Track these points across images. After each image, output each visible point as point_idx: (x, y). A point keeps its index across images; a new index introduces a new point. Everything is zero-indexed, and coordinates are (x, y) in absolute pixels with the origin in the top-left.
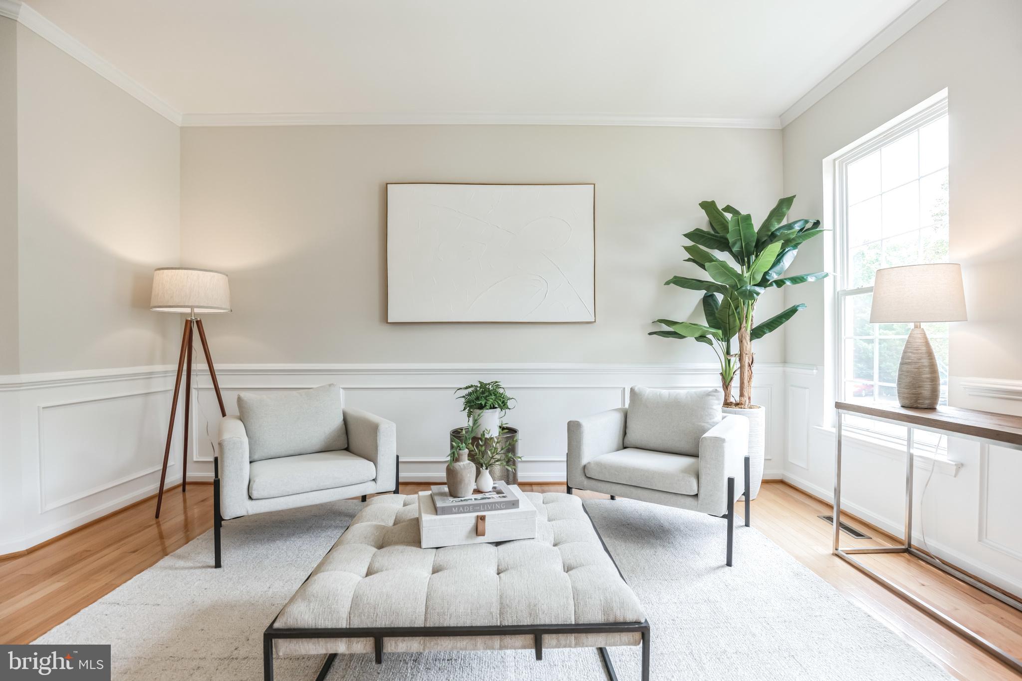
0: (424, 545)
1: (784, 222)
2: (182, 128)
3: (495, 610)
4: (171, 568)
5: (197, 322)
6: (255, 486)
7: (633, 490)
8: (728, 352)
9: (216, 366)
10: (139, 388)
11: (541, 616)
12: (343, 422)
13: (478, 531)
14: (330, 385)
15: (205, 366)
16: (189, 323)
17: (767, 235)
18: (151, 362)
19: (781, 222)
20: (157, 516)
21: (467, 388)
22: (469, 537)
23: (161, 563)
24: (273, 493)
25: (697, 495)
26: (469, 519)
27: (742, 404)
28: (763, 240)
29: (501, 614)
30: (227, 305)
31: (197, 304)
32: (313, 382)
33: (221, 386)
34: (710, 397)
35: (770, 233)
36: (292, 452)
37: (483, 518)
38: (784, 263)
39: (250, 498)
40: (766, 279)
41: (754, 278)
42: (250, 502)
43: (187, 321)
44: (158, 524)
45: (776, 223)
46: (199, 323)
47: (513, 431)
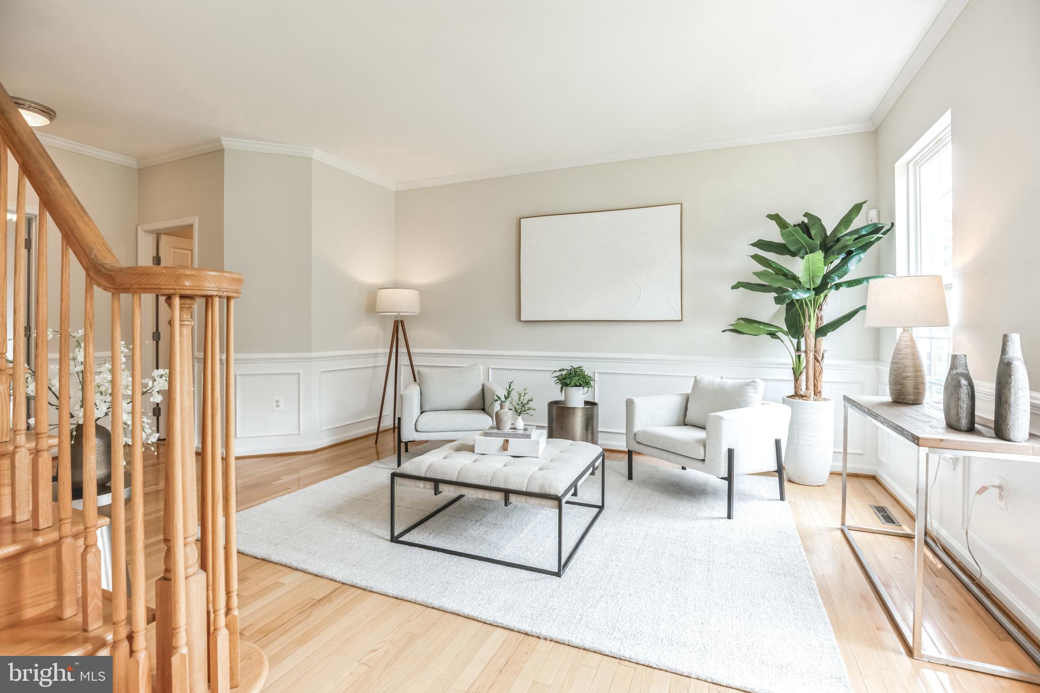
0: (476, 452)
1: (851, 228)
2: (396, 192)
3: (489, 479)
4: (376, 467)
5: (401, 321)
6: (418, 423)
7: (664, 453)
8: (798, 349)
9: (412, 350)
10: (370, 363)
11: (509, 484)
12: (481, 391)
13: (505, 448)
14: (474, 365)
15: (405, 350)
16: (396, 323)
17: (834, 240)
18: (377, 347)
19: (848, 228)
20: (376, 443)
21: (560, 371)
22: (500, 451)
23: (372, 464)
24: (429, 429)
25: (704, 460)
26: (501, 440)
27: (806, 396)
28: (830, 246)
29: (491, 481)
30: (419, 312)
31: (402, 311)
32: (463, 363)
33: (414, 364)
34: (748, 387)
35: (836, 239)
36: (447, 408)
37: (507, 441)
38: (847, 267)
39: (416, 430)
40: (827, 282)
41: (814, 282)
42: (416, 433)
43: (395, 321)
44: (376, 447)
45: (843, 229)
46: (402, 322)
47: (594, 404)
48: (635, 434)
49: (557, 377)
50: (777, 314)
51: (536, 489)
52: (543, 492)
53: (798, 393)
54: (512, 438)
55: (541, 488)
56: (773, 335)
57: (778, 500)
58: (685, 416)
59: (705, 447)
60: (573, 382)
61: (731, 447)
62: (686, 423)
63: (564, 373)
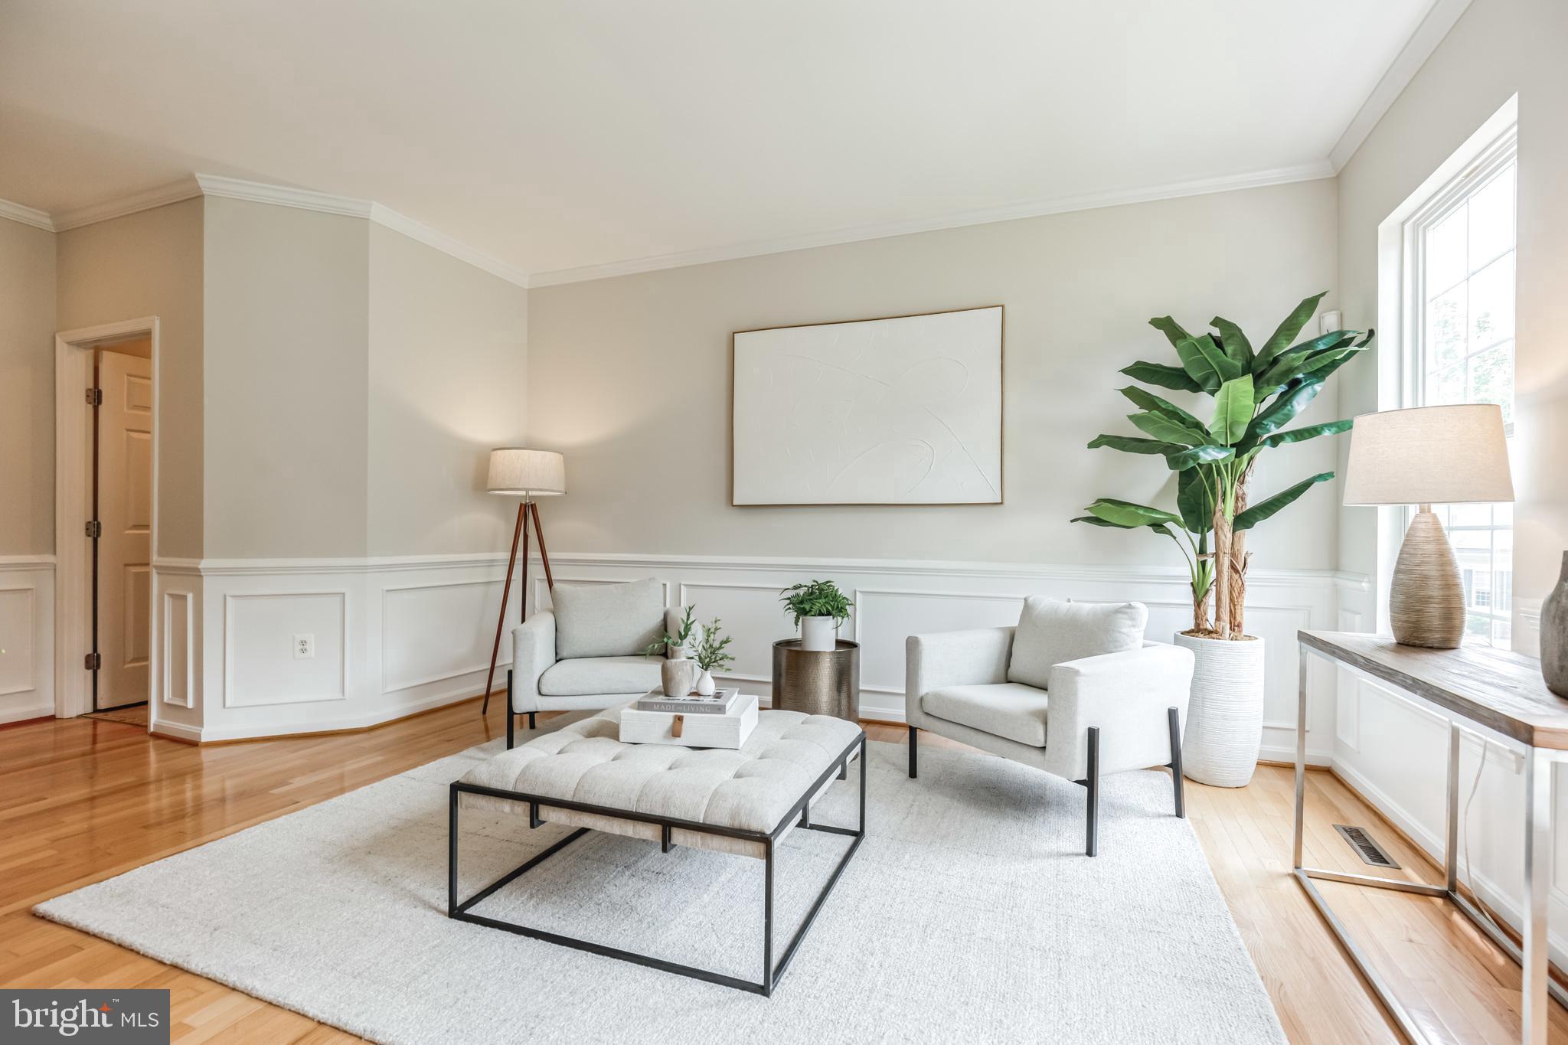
0: (622, 739)
1: (1297, 341)
2: (529, 290)
3: (634, 798)
4: (471, 758)
5: (532, 505)
6: (543, 681)
7: (972, 733)
8: (1202, 551)
9: (550, 555)
10: (479, 575)
11: (672, 809)
12: (663, 622)
13: (675, 732)
14: (650, 579)
15: (540, 556)
16: (523, 507)
17: (1268, 362)
18: (493, 549)
19: (1291, 342)
20: (484, 712)
21: (795, 588)
22: (665, 737)
23: (465, 753)
24: (562, 691)
25: (1044, 748)
26: (668, 718)
27: (1216, 632)
28: (1259, 371)
29: (638, 801)
30: (562, 489)
31: (531, 487)
32: (631, 576)
33: (553, 578)
34: (1120, 616)
35: (1272, 359)
36: (602, 653)
37: (680, 719)
38: (1292, 407)
39: (540, 693)
40: (1256, 433)
41: (1232, 434)
42: (540, 697)
43: (521, 505)
44: (485, 720)
45: (1284, 342)
46: (533, 507)
47: (852, 645)
48: (921, 699)
49: (789, 599)
50: (1163, 493)
51: (722, 819)
52: (736, 825)
53: (1201, 627)
54: (691, 712)
55: (732, 818)
56: (1158, 526)
57: (1173, 816)
58: (1008, 665)
59: (1046, 724)
60: (815, 608)
61: (1094, 725)
62: (1009, 679)
63: (801, 592)
